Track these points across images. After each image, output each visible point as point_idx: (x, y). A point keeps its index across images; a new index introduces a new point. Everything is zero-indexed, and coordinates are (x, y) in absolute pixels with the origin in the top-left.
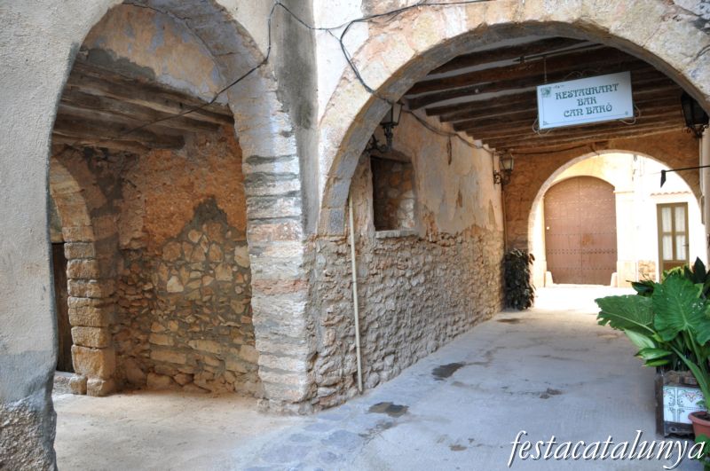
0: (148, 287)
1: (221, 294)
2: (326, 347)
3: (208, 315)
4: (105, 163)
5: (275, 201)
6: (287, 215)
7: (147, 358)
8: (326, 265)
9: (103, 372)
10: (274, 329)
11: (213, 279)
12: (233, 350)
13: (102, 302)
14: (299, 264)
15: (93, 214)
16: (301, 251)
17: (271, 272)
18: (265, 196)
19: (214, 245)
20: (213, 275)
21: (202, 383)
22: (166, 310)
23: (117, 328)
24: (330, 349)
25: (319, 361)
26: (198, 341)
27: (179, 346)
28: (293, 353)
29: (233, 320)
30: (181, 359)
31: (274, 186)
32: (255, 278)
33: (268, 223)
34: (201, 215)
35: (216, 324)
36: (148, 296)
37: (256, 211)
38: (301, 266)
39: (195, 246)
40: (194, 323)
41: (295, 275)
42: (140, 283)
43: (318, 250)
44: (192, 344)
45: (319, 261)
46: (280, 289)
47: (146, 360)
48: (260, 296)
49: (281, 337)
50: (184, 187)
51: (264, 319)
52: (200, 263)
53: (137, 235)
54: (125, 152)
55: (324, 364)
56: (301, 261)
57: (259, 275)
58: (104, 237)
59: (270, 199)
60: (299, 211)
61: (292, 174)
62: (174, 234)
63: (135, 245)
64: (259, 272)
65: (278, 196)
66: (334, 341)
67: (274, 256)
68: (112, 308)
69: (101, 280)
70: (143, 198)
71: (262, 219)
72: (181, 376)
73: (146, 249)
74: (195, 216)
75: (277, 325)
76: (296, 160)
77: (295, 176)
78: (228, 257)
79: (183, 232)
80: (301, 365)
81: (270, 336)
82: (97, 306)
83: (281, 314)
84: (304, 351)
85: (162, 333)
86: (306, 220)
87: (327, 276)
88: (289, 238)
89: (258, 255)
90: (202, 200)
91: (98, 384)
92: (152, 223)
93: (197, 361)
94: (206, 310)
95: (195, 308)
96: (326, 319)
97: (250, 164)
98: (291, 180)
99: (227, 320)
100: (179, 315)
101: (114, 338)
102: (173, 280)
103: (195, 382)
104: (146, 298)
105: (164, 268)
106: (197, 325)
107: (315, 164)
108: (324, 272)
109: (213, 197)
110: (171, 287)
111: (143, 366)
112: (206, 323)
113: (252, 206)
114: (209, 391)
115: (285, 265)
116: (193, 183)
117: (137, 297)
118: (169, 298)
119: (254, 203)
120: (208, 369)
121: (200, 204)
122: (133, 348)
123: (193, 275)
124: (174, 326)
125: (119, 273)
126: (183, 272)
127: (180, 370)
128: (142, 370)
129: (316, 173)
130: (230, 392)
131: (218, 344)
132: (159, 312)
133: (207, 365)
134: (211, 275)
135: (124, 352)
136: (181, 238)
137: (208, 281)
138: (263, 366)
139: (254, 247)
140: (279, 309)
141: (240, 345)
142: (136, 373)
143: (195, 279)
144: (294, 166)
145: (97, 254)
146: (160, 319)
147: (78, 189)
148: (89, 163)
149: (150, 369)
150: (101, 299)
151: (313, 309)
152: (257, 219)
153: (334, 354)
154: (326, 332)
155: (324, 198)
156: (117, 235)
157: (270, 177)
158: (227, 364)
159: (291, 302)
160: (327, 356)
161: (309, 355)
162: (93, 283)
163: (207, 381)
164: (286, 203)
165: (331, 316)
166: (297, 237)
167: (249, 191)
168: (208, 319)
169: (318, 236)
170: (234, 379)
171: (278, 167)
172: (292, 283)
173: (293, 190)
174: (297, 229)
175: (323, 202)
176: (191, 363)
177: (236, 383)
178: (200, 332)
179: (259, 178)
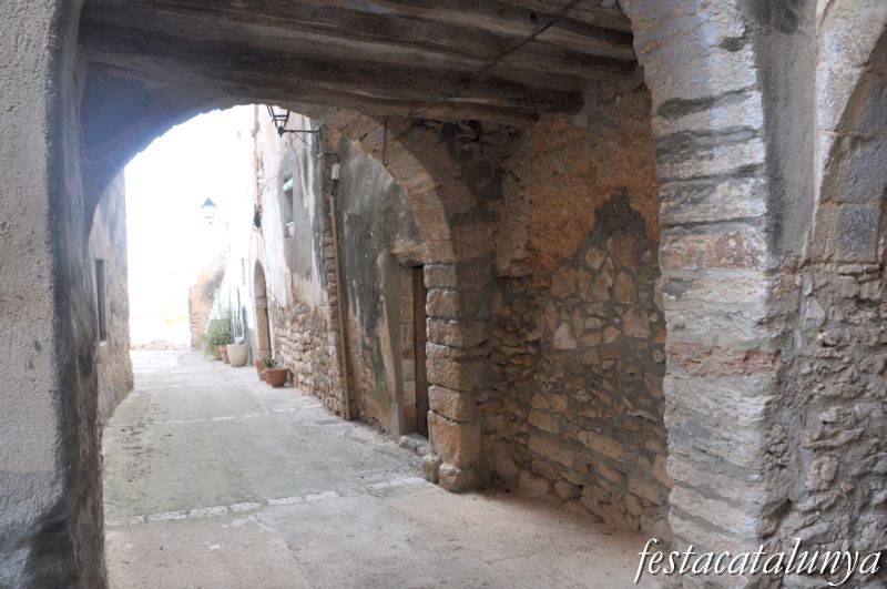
0: (531, 337)
1: (630, 359)
2: (811, 493)
3: (610, 394)
4: (475, 146)
5: (713, 188)
6: (736, 215)
7: (523, 445)
8: (825, 322)
9: (459, 457)
10: (701, 442)
11: (618, 332)
12: (643, 461)
13: (464, 354)
14: (756, 318)
15: (456, 221)
16: (762, 292)
17: (701, 329)
18: (694, 178)
19: (622, 274)
20: (620, 326)
21: (592, 504)
22: (551, 376)
23: (485, 396)
24: (820, 498)
25: (793, 520)
26: (590, 434)
27: (566, 436)
28: (733, 495)
29: (646, 408)
30: (566, 458)
31: (711, 157)
32: (671, 339)
33: (700, 233)
34: (606, 221)
35: (620, 412)
36: (531, 350)
37: (677, 209)
38: (760, 323)
39: (595, 273)
40: (588, 404)
41: (746, 339)
42: (524, 330)
43: (809, 291)
44: (582, 437)
45: (808, 315)
46: (716, 367)
47: (521, 449)
48: (678, 374)
49: (712, 460)
50: (581, 175)
51: (684, 421)
52: (601, 304)
53: (520, 254)
54: (508, 127)
55: (804, 527)
56: (761, 312)
57: (679, 333)
58: (470, 257)
59: (703, 184)
60: (761, 207)
61: (747, 129)
62: (567, 255)
63: (516, 271)
64: (677, 328)
65: (718, 178)
66: (832, 483)
67: (707, 298)
68: (479, 365)
69: (464, 321)
70: (527, 198)
71: (688, 225)
72: (564, 485)
73: (530, 277)
74: (596, 224)
75: (707, 435)
76: (756, 97)
77: (754, 133)
78: (644, 296)
79: (580, 251)
80: (747, 524)
81: (692, 454)
82: (457, 360)
83: (715, 415)
84: (757, 495)
85: (545, 411)
86: (777, 226)
87: (825, 345)
88: (738, 262)
89: (678, 294)
90: (607, 196)
91: (452, 473)
92: (538, 236)
93: (589, 466)
94: (606, 385)
95: (592, 379)
96: (816, 436)
97: (666, 117)
98: (745, 141)
99: (637, 406)
100: (568, 386)
101: (480, 408)
102: (563, 329)
103: (583, 499)
104: (529, 353)
105: (551, 309)
106: (592, 407)
107: (808, 108)
108: (820, 336)
109: (624, 190)
110: (559, 340)
111: (517, 457)
112: (605, 407)
113: (669, 198)
114: (602, 521)
115: (728, 317)
116: (595, 169)
117: (519, 350)
118: (557, 358)
119: (673, 192)
120: (602, 483)
121: (605, 202)
122: (507, 428)
123: (591, 323)
124: (561, 403)
125: (494, 312)
126: (577, 317)
127: (565, 475)
128: (516, 462)
129: (809, 128)
130: (632, 530)
131: (620, 446)
132: (543, 378)
133: (602, 478)
134: (616, 326)
135: (494, 431)
136: (576, 261)
137: (611, 336)
138: (676, 506)
139: (674, 280)
140: (712, 405)
141: (655, 454)
142: (506, 466)
143: (593, 330)
144: (752, 112)
145: (458, 282)
146: (544, 389)
147: (432, 185)
148: (449, 146)
149: (525, 464)
150: (463, 349)
151: (786, 413)
152: (680, 224)
153: (831, 508)
154: (815, 463)
155: (827, 181)
156: (493, 255)
157: (703, 140)
158: (632, 482)
159: (737, 396)
160: (813, 510)
161: (767, 506)
162: (453, 325)
163: (600, 503)
164: (735, 192)
165: (829, 430)
166: (755, 263)
167: (664, 170)
168: (608, 400)
169: (808, 262)
170: (640, 511)
171: (719, 118)
172: (742, 356)
173: (749, 162)
174: (755, 244)
175: (823, 189)
176: (578, 468)
177: (643, 519)
178: (596, 419)
179: (684, 144)
